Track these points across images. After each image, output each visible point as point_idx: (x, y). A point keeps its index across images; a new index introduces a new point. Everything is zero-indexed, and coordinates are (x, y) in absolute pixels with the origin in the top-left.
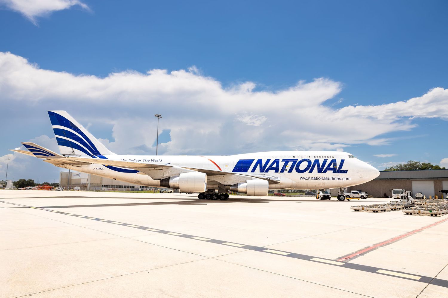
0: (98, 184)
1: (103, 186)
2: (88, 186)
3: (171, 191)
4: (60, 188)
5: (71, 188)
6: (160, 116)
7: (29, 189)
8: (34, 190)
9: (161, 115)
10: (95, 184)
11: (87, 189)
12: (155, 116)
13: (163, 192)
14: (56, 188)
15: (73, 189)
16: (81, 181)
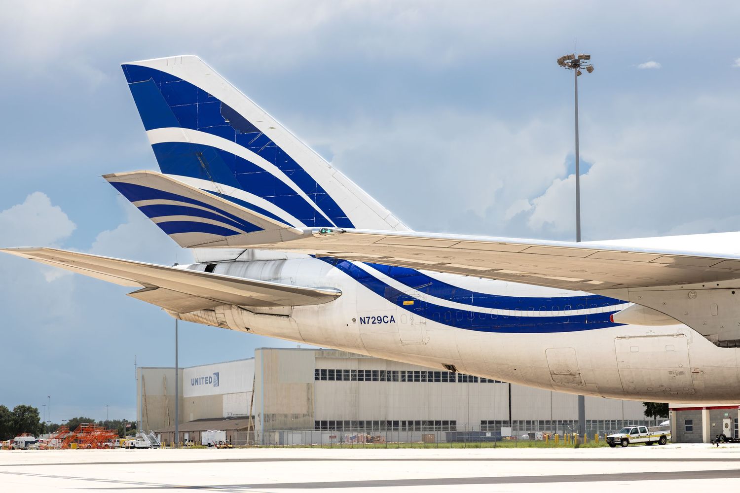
0: (296, 416)
1: (317, 423)
2: (259, 426)
3: (663, 437)
4: (145, 436)
5: (187, 436)
6: (584, 64)
7: (27, 443)
8: (47, 448)
9: (588, 57)
10: (286, 416)
11: (252, 437)
12: (561, 62)
13: (623, 440)
14: (129, 440)
15: (196, 442)
16: (225, 405)
